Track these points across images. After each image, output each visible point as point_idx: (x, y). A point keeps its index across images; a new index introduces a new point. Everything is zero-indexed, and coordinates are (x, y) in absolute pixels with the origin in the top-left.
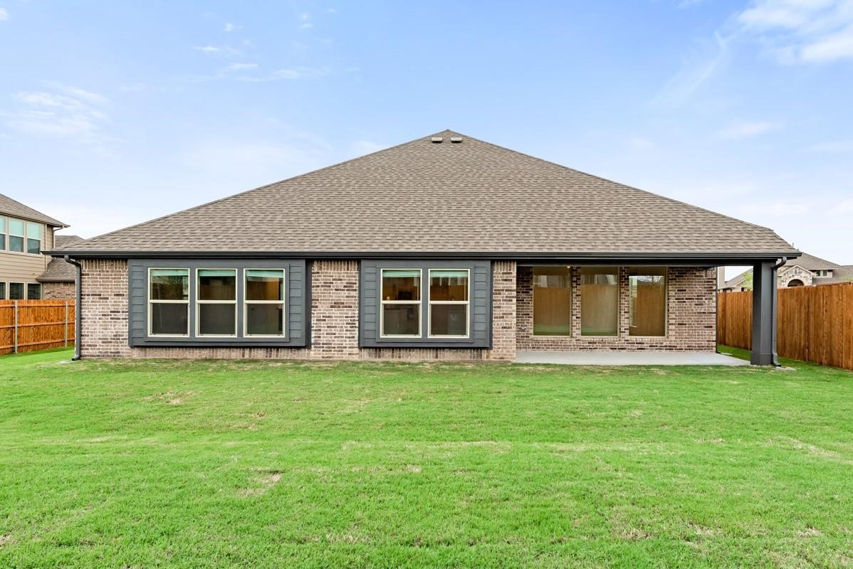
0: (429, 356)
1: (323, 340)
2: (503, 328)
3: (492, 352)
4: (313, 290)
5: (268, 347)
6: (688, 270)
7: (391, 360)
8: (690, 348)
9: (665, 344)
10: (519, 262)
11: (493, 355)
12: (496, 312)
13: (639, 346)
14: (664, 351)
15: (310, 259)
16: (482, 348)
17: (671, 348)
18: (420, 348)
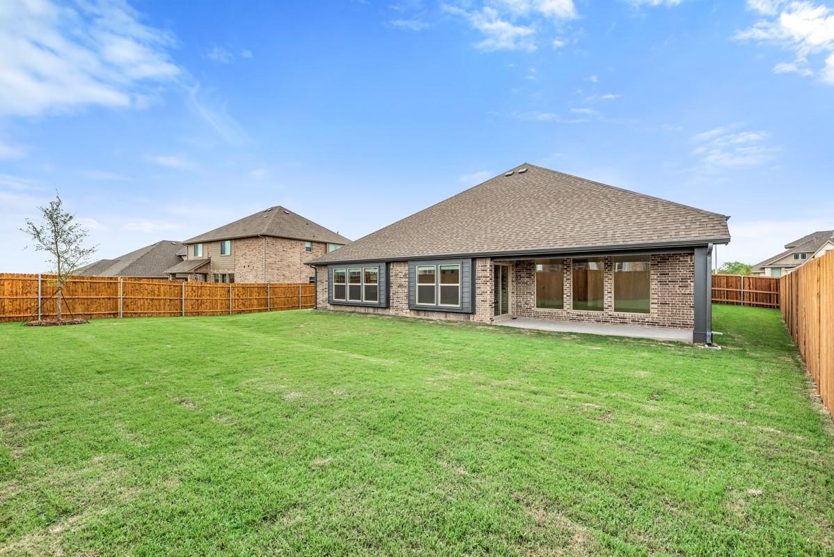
0: (442, 317)
1: (395, 305)
2: (482, 301)
3: (475, 316)
4: (391, 278)
5: (374, 307)
6: (670, 256)
7: (424, 317)
8: (673, 325)
9: (647, 320)
10: (493, 258)
11: (475, 319)
12: (478, 291)
13: (622, 320)
14: (646, 326)
15: (388, 263)
16: (470, 314)
17: (653, 324)
18: (438, 311)
